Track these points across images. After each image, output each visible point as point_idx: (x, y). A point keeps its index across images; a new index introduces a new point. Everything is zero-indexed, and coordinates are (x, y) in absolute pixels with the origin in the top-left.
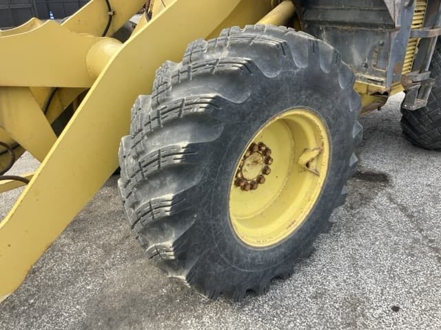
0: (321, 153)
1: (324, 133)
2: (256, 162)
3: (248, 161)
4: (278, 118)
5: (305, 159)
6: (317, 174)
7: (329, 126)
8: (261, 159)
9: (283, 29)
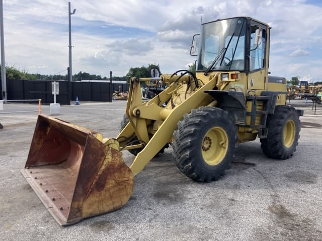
0: (225, 142)
1: (226, 135)
2: (207, 143)
3: (205, 142)
4: (212, 129)
5: (221, 143)
6: (225, 148)
7: (228, 133)
8: (209, 142)
9: (215, 107)
